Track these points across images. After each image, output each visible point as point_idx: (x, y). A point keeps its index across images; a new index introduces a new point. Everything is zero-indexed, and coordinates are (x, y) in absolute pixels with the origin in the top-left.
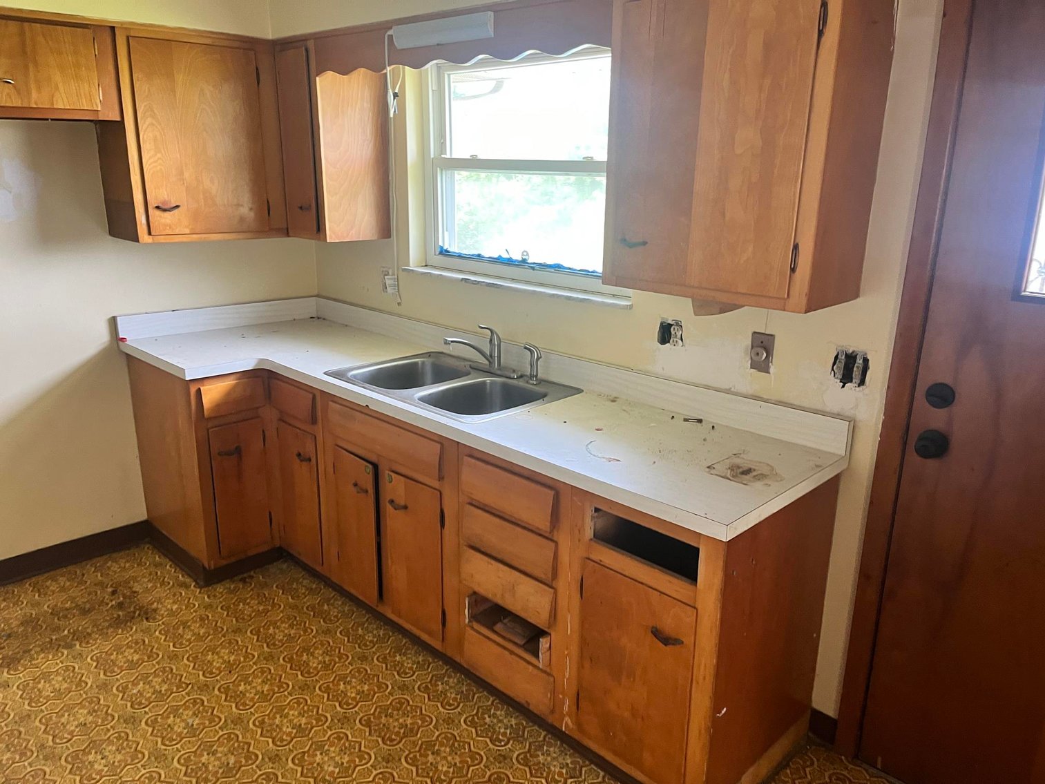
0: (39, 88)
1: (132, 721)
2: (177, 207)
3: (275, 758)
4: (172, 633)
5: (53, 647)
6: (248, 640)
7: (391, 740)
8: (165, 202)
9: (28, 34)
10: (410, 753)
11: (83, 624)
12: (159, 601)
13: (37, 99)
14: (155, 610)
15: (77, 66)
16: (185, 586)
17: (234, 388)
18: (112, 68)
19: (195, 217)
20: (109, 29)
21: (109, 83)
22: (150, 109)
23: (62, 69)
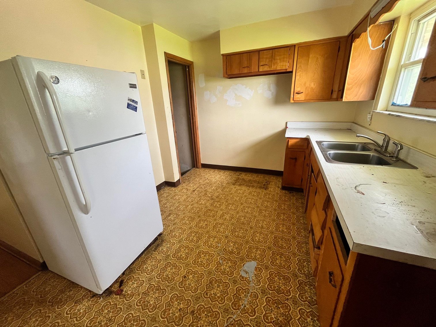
0: (274, 65)
1: (242, 204)
2: (302, 93)
3: (251, 228)
4: (265, 195)
5: (247, 186)
6: (275, 204)
7: (275, 245)
8: (299, 91)
9: (274, 52)
10: (276, 251)
11: (255, 185)
12: (271, 188)
13: (273, 68)
14: (268, 189)
15: (284, 58)
16: (279, 187)
17: (298, 142)
18: (293, 57)
19: (307, 95)
20: (294, 46)
21: (291, 61)
22: (301, 66)
23: (280, 59)
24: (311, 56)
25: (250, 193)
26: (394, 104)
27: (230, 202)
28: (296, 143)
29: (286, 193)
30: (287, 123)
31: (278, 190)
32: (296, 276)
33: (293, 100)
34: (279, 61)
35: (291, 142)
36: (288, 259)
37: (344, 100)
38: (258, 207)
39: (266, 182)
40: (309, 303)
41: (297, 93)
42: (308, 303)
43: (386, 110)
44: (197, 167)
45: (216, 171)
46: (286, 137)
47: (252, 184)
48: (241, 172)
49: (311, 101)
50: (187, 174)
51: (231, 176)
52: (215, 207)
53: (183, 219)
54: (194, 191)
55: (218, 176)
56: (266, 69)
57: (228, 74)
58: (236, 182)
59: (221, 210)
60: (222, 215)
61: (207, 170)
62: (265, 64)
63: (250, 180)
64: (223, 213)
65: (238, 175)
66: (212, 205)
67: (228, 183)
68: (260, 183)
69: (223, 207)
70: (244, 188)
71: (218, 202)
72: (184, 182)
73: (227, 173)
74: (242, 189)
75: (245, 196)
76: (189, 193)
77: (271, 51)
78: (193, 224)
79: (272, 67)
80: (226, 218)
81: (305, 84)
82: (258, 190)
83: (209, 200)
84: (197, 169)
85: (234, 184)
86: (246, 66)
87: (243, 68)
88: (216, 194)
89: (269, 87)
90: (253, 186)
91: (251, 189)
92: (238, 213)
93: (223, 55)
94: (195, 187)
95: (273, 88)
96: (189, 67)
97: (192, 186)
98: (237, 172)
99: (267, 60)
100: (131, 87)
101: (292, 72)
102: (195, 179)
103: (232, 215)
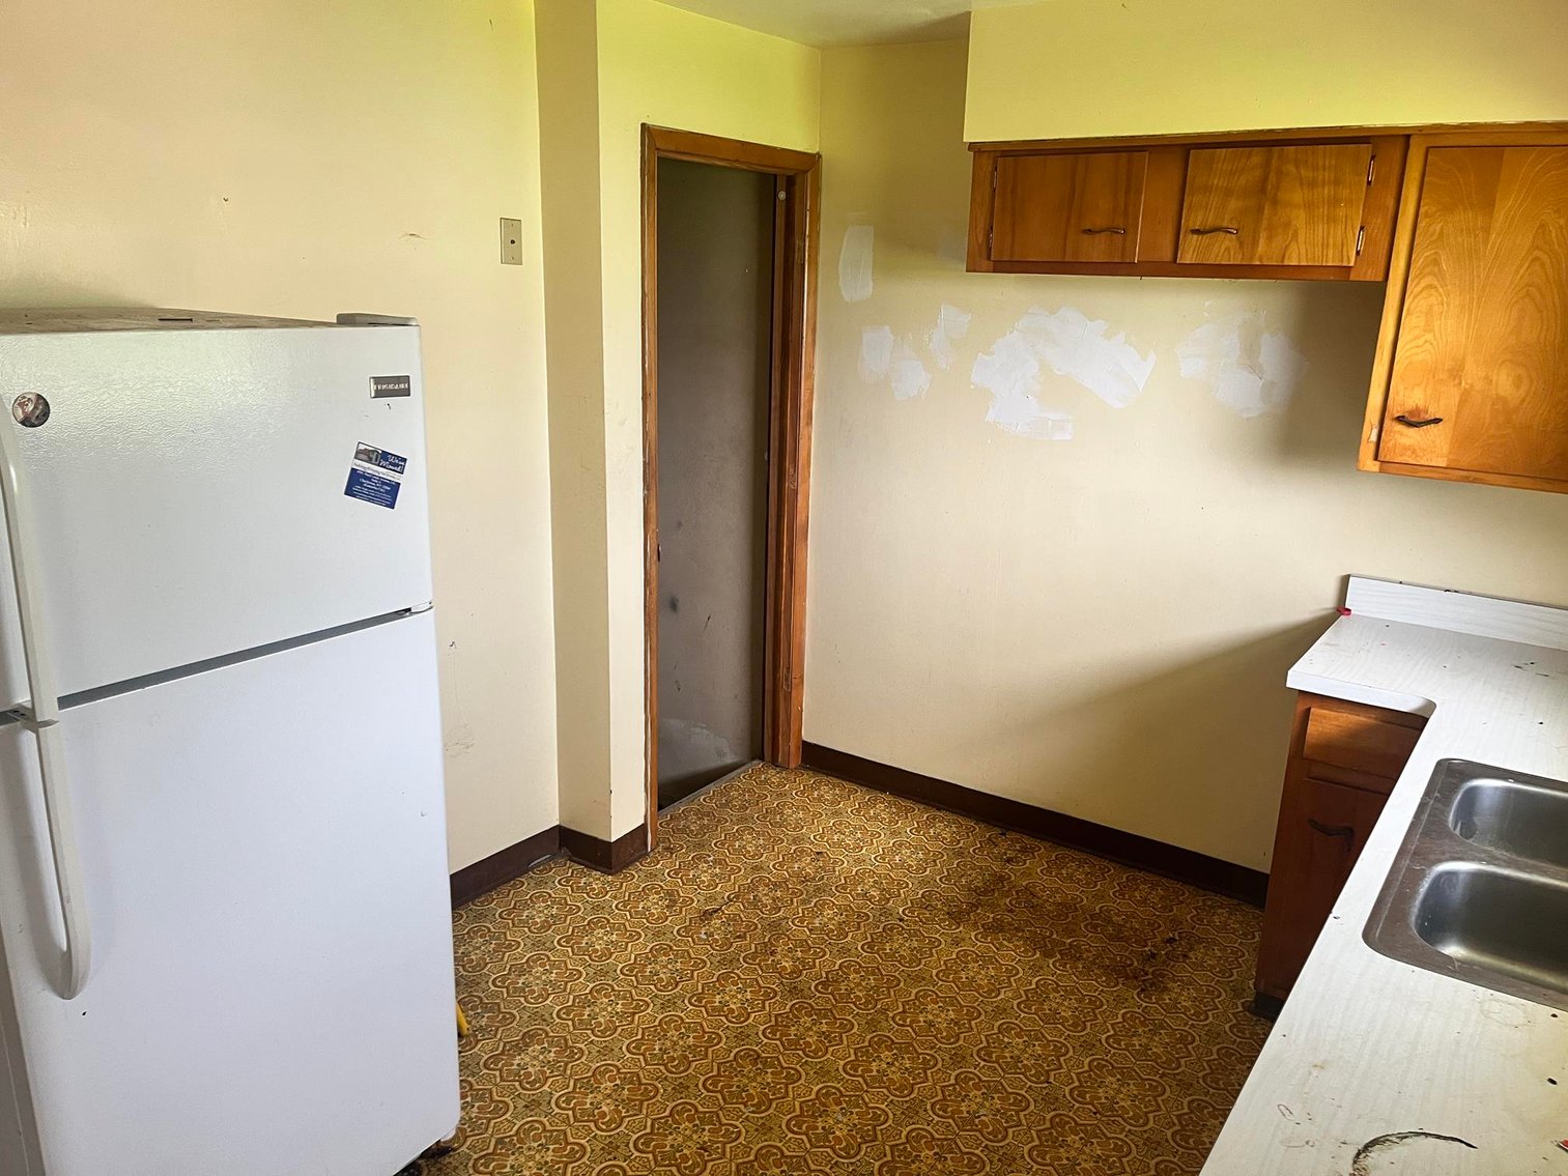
0: (1270, 238)
1: (958, 1060)
2: (1437, 421)
8: (1416, 411)
9: (1274, 162)
11: (1093, 944)
13: (1264, 252)
15: (1334, 202)
16: (1237, 993)
17: (1368, 730)
18: (1391, 203)
19: (1462, 440)
20: (1402, 138)
21: (1380, 224)
22: (1436, 262)
23: (1309, 206)
24: (1507, 206)
25: (1039, 995)
27: (889, 1030)
28: (1356, 734)
30: (1345, 581)
33: (1376, 458)
34: (1300, 218)
35: (1323, 724)
38: (1050, 1100)
39: (1171, 940)
41: (1400, 419)
44: (774, 763)
45: (883, 807)
46: (1288, 685)
47: (1069, 932)
48: (1028, 841)
49: (1490, 477)
50: (704, 798)
51: (960, 854)
52: (794, 1044)
53: (589, 1085)
54: (706, 915)
55: (884, 841)
56: (1222, 250)
57: (992, 258)
58: (974, 906)
59: (823, 1073)
60: (816, 1109)
61: (828, 790)
62: (1219, 223)
63: (1067, 908)
64: (827, 1095)
65: (1009, 860)
66: (778, 1026)
67: (925, 903)
68: (1127, 940)
69: (839, 1057)
70: (1011, 954)
71: (822, 1014)
72: (667, 849)
73: (945, 829)
74: (992, 960)
75: (1000, 1011)
76: (674, 924)
77: (1257, 156)
78: (633, 1128)
79: (1255, 242)
80: (828, 1131)
81: (1456, 373)
82: (1096, 987)
83: (769, 995)
84: (772, 772)
85: (956, 917)
86: (1099, 220)
87: (1089, 231)
88: (830, 962)
89: (1250, 351)
90: (1071, 955)
91: (1052, 970)
92: (912, 1111)
93: (972, 146)
94: (723, 890)
95: (1273, 352)
96: (791, 182)
97: (705, 883)
98: (1011, 835)
99: (1234, 204)
100: (377, 393)
101: (1380, 289)
102: (738, 835)
103: (876, 1117)
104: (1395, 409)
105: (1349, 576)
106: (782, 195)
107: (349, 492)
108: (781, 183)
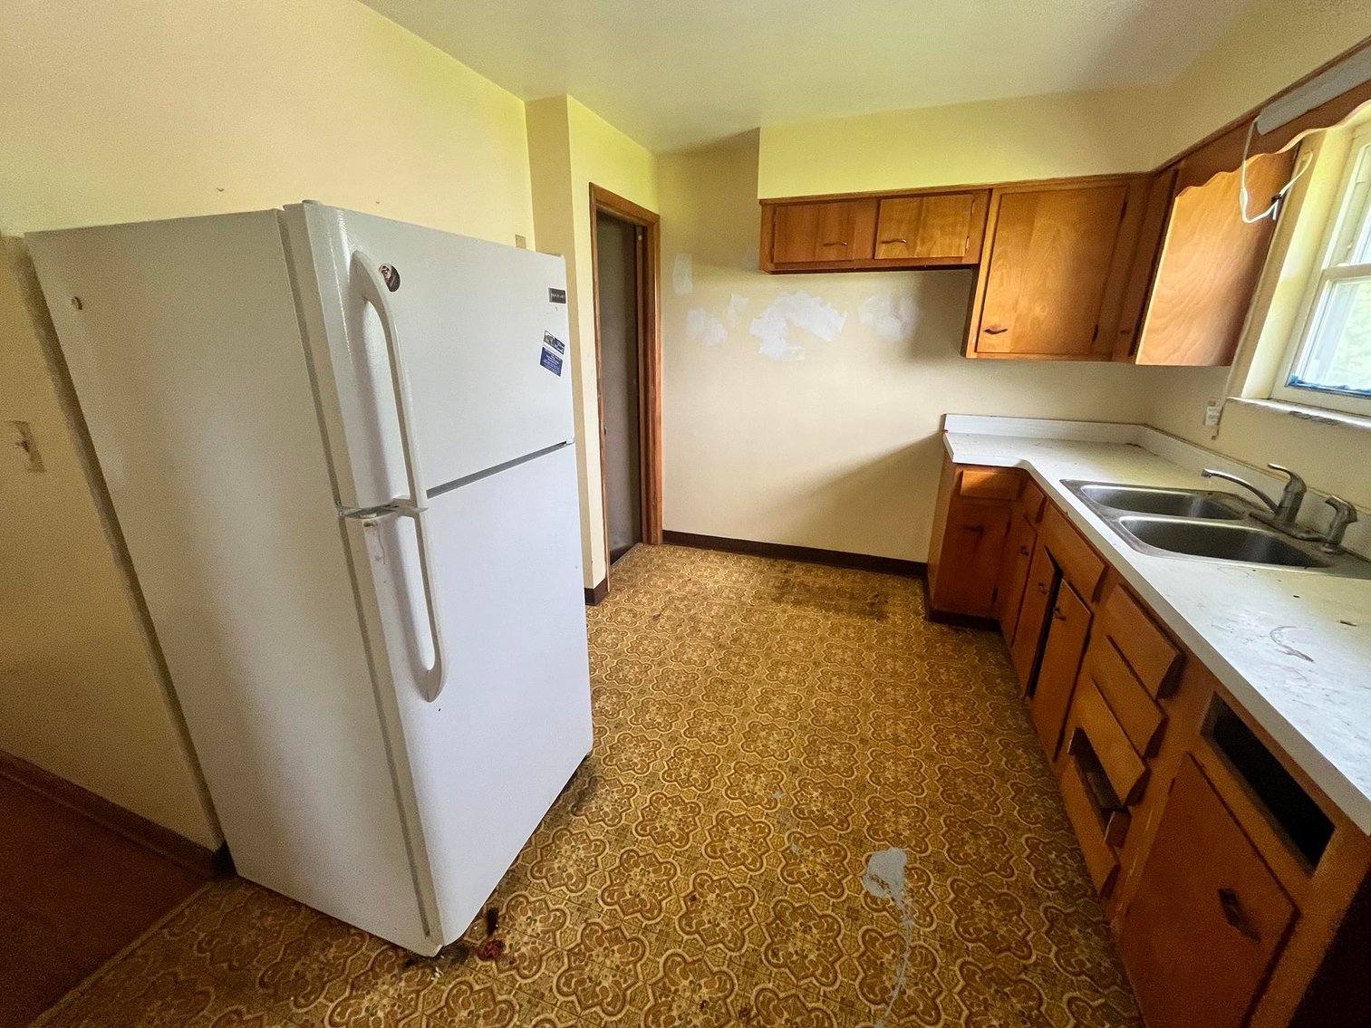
0: (922, 244)
2: (1004, 330)
4: (882, 637)
5: (821, 606)
8: (996, 326)
9: (925, 204)
11: (845, 603)
12: (894, 614)
13: (920, 251)
14: (887, 617)
15: (954, 225)
16: (917, 614)
17: (992, 478)
18: (982, 223)
19: (1017, 339)
20: (990, 191)
21: (977, 235)
22: (1005, 252)
23: (942, 228)
24: (1040, 223)
25: (834, 630)
26: (1295, 384)
27: (776, 656)
28: (985, 481)
29: (942, 633)
30: (944, 417)
31: (918, 623)
32: (1035, 895)
33: (976, 351)
34: (937, 234)
35: (970, 478)
36: (998, 842)
37: (1141, 360)
38: (868, 674)
39: (877, 596)
40: (1092, 978)
41: (988, 331)
42: (1089, 980)
43: (1268, 399)
44: (649, 542)
45: (713, 556)
46: (954, 461)
47: (832, 599)
48: (789, 562)
49: (1031, 357)
50: (622, 564)
51: (761, 572)
52: (735, 672)
53: (644, 708)
54: (656, 618)
55: (722, 573)
56: (898, 252)
57: (775, 261)
58: (782, 595)
59: (758, 682)
60: (765, 700)
61: (682, 552)
62: (896, 238)
63: (823, 589)
64: (766, 692)
65: (785, 572)
66: (724, 663)
67: (758, 597)
68: (857, 598)
69: (761, 672)
70: (812, 613)
71: (741, 655)
72: (617, 590)
73: (747, 562)
74: (805, 617)
75: (822, 639)
76: (642, 624)
77: (916, 201)
78: (680, 726)
79: (915, 246)
80: (777, 710)
81: (1015, 306)
82: (857, 621)
83: (710, 651)
84: (650, 548)
85: (777, 600)
86: (833, 240)
87: (825, 245)
88: (729, 631)
89: (896, 307)
90: (838, 610)
91: (834, 618)
92: (811, 692)
93: (763, 203)
94: (658, 605)
95: (907, 309)
96: (644, 230)
97: (646, 604)
98: (779, 561)
99: (904, 227)
100: (554, 300)
101: (976, 267)
102: (649, 578)
103: (796, 698)
104: (984, 327)
105: (945, 415)
106: (640, 238)
107: (542, 363)
108: (639, 230)
